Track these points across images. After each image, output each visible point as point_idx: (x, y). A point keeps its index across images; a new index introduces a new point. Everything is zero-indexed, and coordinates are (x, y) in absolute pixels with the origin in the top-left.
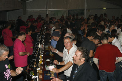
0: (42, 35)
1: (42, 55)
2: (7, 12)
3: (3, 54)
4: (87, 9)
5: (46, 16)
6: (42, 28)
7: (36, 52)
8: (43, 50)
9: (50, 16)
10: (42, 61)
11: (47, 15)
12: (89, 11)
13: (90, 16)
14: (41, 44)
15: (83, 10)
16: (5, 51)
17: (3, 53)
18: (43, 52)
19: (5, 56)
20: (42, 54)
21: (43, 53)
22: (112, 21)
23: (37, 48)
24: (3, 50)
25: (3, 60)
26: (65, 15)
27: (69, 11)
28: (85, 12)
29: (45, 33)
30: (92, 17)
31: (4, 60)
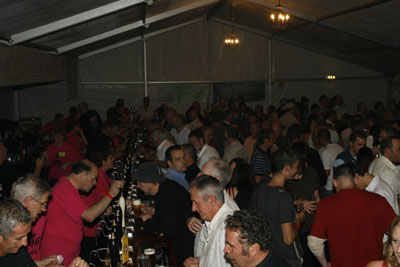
0: (130, 165)
1: (130, 235)
2: (16, 93)
3: (12, 233)
4: (275, 80)
5: (142, 104)
6: (128, 144)
7: (110, 225)
8: (132, 217)
9: (154, 105)
10: (131, 254)
11: (147, 101)
12: (281, 86)
13: (284, 101)
14: (125, 198)
15: (262, 84)
16: (21, 221)
17: (14, 229)
18: (131, 224)
19: (20, 239)
20: (130, 231)
21: (132, 228)
22: (357, 118)
23: (115, 210)
24: (14, 218)
25: (10, 252)
26: (203, 101)
27: (216, 86)
28: (269, 88)
29: (138, 158)
30: (290, 105)
31: (14, 252)
